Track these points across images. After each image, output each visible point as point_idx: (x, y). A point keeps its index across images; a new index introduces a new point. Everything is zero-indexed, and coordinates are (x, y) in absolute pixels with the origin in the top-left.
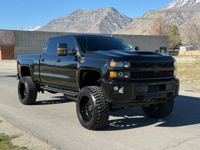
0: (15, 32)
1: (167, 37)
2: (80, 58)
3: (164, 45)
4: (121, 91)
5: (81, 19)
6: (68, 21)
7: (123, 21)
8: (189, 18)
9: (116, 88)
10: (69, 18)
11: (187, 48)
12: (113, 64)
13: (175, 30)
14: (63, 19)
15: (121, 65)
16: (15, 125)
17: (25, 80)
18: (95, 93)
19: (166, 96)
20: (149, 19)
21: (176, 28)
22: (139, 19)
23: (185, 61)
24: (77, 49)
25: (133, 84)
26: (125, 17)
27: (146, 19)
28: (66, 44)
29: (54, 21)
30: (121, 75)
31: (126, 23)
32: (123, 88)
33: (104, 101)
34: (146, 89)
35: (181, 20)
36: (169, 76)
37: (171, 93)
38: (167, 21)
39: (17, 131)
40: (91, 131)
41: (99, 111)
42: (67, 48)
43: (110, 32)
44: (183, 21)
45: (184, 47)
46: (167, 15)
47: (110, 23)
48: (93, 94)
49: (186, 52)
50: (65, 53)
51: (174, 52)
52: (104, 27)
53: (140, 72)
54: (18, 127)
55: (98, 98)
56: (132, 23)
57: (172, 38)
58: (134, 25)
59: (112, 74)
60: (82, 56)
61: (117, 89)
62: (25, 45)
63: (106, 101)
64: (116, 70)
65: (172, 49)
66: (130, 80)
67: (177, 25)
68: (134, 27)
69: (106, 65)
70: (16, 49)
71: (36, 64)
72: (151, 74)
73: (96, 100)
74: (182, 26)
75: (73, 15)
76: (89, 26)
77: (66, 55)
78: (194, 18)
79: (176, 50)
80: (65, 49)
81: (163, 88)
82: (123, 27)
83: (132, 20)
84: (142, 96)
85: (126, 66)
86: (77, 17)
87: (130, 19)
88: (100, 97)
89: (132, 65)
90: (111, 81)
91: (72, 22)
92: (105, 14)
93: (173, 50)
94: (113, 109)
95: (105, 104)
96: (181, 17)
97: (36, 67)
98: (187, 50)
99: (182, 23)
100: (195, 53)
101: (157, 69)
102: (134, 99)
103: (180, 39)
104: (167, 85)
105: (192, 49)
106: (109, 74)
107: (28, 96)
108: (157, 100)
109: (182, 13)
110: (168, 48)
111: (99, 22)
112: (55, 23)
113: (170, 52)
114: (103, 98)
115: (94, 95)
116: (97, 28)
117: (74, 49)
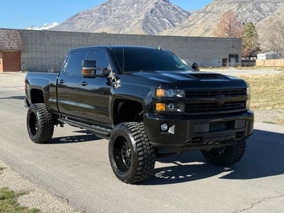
0: (22, 32)
1: (240, 40)
2: (114, 81)
3: (234, 52)
4: (171, 131)
5: (116, 12)
6: (98, 15)
7: (177, 16)
8: (271, 11)
9: (164, 127)
10: (99, 11)
11: (267, 55)
12: (160, 92)
13: (252, 30)
14: (90, 13)
15: (171, 94)
16: (22, 176)
17: (37, 108)
18: (135, 133)
19: (234, 137)
20: (214, 13)
21: (252, 26)
22: (199, 12)
23: (264, 75)
24: (110, 68)
25: (189, 121)
26: (179, 10)
27: (210, 12)
28: (95, 62)
29: (78, 15)
30: (171, 107)
31: (180, 19)
32: (174, 126)
33: (147, 144)
34: (206, 128)
35: (260, 14)
36: (239, 108)
37: (241, 133)
38: (239, 16)
39: (26, 185)
40: (129, 185)
41: (140, 159)
42: (95, 67)
43: (158, 31)
44: (263, 16)
45: (263, 55)
46: (240, 7)
47: (158, 18)
48: (133, 134)
49: (267, 61)
50: (92, 73)
51: (249, 61)
52: (149, 24)
53: (198, 104)
54: (27, 178)
55: (139, 140)
56: (190, 19)
57: (246, 40)
58: (193, 22)
59: (160, 107)
60: (118, 78)
61: (166, 128)
62: (36, 51)
63: (150, 145)
64: (165, 101)
65: (246, 57)
66: (184, 115)
67: (254, 22)
68: (193, 25)
69: (150, 93)
70: (24, 56)
71: (52, 85)
72: (214, 106)
73: (136, 143)
74: (261, 23)
75: (104, 7)
76: (127, 22)
77: (94, 77)
78: (278, 11)
79: (251, 59)
80: (93, 68)
81: (230, 125)
82: (176, 23)
83: (189, 14)
84: (201, 138)
85: (178, 96)
86: (110, 10)
87: (186, 12)
88: (142, 139)
89: (188, 94)
90: (157, 116)
91: (103, 16)
92: (151, 6)
93: (248, 59)
94: (160, 154)
95: (148, 148)
96: (260, 10)
97: (52, 90)
98: (267, 59)
99: (261, 19)
100: (280, 62)
101: (223, 99)
102: (189, 142)
103: (258, 42)
104: (236, 122)
105: (274, 57)
106: (155, 106)
107: (41, 131)
108: (222, 142)
109: (262, 5)
110: (240, 56)
111: (143, 17)
112: (79, 18)
113: (243, 61)
114: (146, 140)
115: (134, 136)
116: (140, 26)
117: (106, 69)
